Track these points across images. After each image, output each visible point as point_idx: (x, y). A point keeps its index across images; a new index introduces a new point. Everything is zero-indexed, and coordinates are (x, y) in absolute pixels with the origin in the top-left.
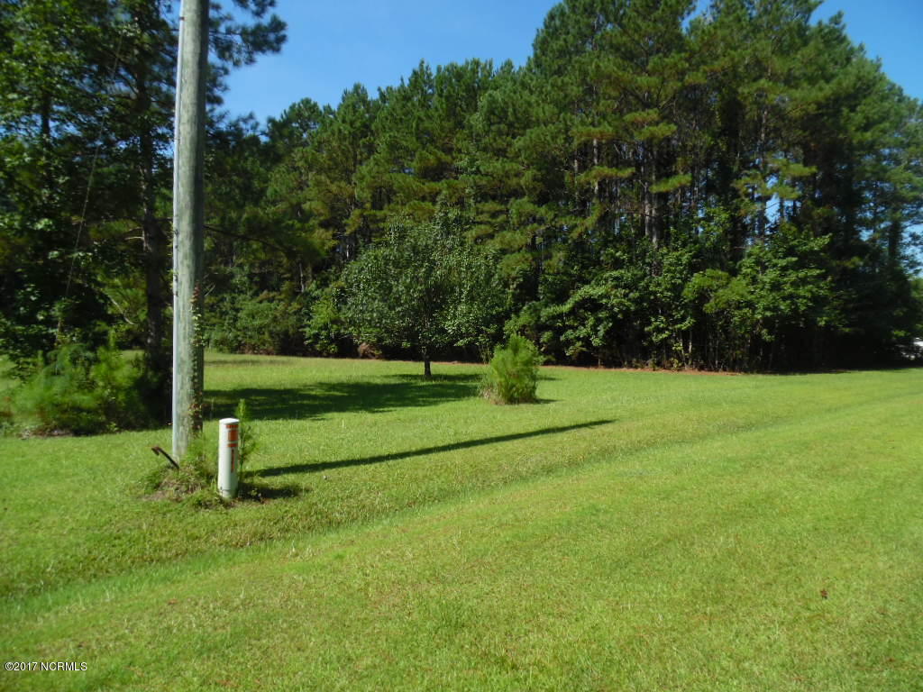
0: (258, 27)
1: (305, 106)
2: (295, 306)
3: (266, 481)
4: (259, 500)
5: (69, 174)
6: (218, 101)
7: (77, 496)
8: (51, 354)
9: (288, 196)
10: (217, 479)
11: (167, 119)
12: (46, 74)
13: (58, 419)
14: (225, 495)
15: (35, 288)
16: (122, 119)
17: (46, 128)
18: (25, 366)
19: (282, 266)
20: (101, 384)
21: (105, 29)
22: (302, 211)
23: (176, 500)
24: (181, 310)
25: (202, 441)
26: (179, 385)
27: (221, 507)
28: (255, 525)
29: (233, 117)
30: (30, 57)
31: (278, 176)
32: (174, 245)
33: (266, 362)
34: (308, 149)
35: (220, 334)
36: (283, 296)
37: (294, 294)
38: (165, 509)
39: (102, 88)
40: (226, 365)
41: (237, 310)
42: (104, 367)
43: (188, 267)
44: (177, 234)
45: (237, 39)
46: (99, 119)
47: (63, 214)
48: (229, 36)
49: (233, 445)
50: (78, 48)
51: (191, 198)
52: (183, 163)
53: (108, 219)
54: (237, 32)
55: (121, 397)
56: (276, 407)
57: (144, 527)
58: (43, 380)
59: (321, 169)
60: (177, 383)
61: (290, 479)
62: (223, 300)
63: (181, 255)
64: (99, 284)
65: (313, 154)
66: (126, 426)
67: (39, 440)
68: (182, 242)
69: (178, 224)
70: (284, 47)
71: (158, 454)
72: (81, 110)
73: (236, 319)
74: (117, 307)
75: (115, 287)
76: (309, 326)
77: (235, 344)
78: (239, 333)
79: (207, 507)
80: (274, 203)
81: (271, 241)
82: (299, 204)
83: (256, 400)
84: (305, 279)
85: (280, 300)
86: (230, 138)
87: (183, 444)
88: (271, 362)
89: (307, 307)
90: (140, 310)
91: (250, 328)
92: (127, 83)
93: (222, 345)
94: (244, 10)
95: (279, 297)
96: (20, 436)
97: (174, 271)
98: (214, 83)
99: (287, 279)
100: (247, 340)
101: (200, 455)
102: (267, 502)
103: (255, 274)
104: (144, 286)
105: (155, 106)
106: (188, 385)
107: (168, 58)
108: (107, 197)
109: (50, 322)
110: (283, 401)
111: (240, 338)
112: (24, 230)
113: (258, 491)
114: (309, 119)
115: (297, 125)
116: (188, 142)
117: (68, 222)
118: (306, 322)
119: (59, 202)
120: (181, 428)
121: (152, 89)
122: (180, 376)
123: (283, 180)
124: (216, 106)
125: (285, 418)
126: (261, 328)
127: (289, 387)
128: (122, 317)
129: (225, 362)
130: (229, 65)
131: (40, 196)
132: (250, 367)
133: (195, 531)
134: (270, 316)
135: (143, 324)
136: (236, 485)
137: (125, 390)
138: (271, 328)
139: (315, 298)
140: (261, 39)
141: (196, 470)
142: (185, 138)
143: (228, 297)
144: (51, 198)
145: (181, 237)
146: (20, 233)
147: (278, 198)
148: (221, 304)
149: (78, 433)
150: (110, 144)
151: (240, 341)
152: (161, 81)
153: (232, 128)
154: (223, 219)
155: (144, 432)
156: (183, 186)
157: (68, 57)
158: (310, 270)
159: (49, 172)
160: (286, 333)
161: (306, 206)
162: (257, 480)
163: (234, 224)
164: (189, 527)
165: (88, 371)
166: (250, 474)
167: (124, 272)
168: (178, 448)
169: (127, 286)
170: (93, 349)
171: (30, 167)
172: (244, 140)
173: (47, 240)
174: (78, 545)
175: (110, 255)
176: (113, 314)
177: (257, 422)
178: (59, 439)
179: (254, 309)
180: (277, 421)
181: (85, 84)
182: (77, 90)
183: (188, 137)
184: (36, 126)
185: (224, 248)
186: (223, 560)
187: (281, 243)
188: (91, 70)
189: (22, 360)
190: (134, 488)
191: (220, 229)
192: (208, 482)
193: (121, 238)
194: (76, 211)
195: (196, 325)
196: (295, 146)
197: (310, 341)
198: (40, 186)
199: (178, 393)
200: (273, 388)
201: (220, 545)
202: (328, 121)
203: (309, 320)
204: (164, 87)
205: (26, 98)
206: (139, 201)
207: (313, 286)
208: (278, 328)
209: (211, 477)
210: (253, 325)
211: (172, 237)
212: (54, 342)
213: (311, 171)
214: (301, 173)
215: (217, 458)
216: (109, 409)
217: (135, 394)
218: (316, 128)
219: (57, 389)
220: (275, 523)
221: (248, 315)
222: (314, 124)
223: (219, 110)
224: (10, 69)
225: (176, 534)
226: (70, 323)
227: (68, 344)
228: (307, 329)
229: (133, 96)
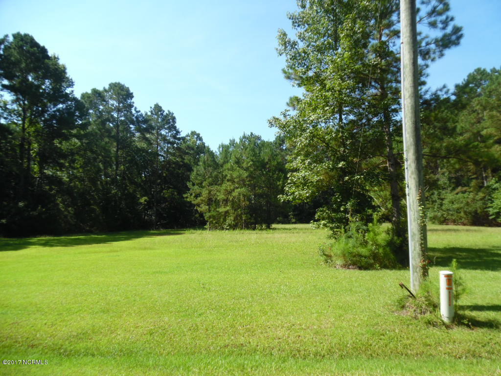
0: (445, 36)
1: (477, 73)
2: (481, 195)
3: (474, 314)
4: (470, 328)
5: (352, 139)
6: (424, 83)
7: (361, 305)
8: (347, 227)
9: (471, 129)
10: (440, 309)
11: (396, 101)
12: (339, 95)
13: (352, 260)
14: (446, 320)
15: (339, 196)
16: (374, 106)
17: (341, 119)
18: (337, 233)
19: (470, 171)
20: (371, 243)
21: (364, 65)
22: (481, 136)
23: (415, 318)
24: (412, 204)
25: (429, 283)
26: (413, 248)
27: (444, 328)
28: (468, 344)
29: (433, 90)
30: (333, 89)
31: (463, 118)
32: (406, 167)
33: (463, 230)
34: (482, 97)
35: (432, 213)
36: (471, 189)
37: (480, 187)
38: (408, 322)
39: (365, 94)
40: (438, 232)
41: (442, 199)
42: (372, 233)
43: (414, 178)
44: (407, 161)
45: (433, 46)
46: (364, 109)
47: (350, 158)
48: (428, 46)
49: (449, 289)
50: (353, 78)
51: (413, 139)
52: (408, 121)
53: (370, 158)
54: (432, 42)
55: (381, 250)
56: (474, 261)
57: (397, 331)
58: (344, 240)
59: (492, 108)
60: (411, 246)
61: (491, 315)
62: (433, 194)
63: (410, 172)
64: (368, 191)
65: (486, 100)
66: (384, 267)
67: (344, 270)
68: (410, 165)
69: (407, 155)
70: (462, 41)
71: (402, 288)
72: (355, 107)
73: (441, 205)
74: (377, 202)
75: (375, 191)
76: (492, 207)
77: (442, 219)
78: (444, 213)
79: (434, 326)
80: (461, 134)
81: (463, 157)
82: (479, 132)
83: (460, 255)
84: (487, 177)
85: (470, 192)
86: (432, 102)
87: (417, 283)
88: (467, 230)
89: (490, 195)
90: (388, 202)
91: (451, 209)
92: (376, 88)
93: (434, 219)
94: (435, 29)
95: (469, 190)
96: (335, 267)
97: (406, 182)
98: (421, 74)
99: (473, 178)
100: (450, 217)
101: (428, 292)
102: (475, 329)
103: (453, 178)
104: (390, 190)
105: (390, 95)
106: (418, 248)
107: (395, 69)
108: (369, 147)
109: (346, 211)
110: (480, 257)
111: (445, 216)
112: (334, 168)
113: (469, 321)
114: (481, 80)
115: (473, 85)
116: (410, 108)
117: (352, 161)
118: (490, 205)
119: (348, 153)
120: (416, 274)
121: (388, 88)
122: (413, 243)
123: (467, 119)
124: (422, 87)
125: (482, 269)
126: (458, 209)
127: (482, 247)
128: (379, 207)
129: (436, 230)
130: (429, 62)
131: (339, 151)
132: (453, 233)
133: (428, 341)
134: (464, 202)
135: (390, 210)
136: (453, 315)
137: (383, 247)
138: (465, 209)
139: (495, 189)
140: (447, 41)
141: (426, 301)
142: (408, 107)
143: (436, 192)
144: (344, 151)
145: (409, 162)
146: (332, 170)
147: (464, 131)
148: (432, 196)
149: (361, 268)
150: (369, 120)
151: (445, 218)
152: (392, 82)
153: (434, 96)
154: (432, 148)
155: (394, 271)
156: (408, 133)
157: (348, 83)
158: (489, 171)
159: (343, 139)
160: (476, 212)
161: (484, 132)
162: (467, 313)
163: (438, 150)
164: (424, 337)
165: (364, 236)
166: (462, 308)
167: (379, 184)
168: (414, 285)
169: (381, 190)
170: (366, 225)
171: (335, 139)
172: (441, 101)
173: (344, 172)
174: (363, 334)
175: (371, 176)
176: (374, 205)
177: (462, 271)
178: (352, 271)
179: (452, 198)
180: (477, 271)
181: (356, 94)
182: (353, 98)
183: (410, 105)
184: (337, 119)
185: (432, 165)
186: (447, 366)
187: (470, 157)
188: (358, 87)
189: (335, 230)
190: (390, 305)
191: (430, 154)
192: (434, 310)
193: (377, 166)
194: (355, 156)
195: (421, 212)
196: (473, 98)
197: (493, 217)
198: (339, 147)
199: (413, 252)
200: (470, 247)
201: (445, 354)
202: (494, 77)
203: (491, 203)
204: (394, 85)
205: (332, 108)
206: (384, 146)
207: (493, 181)
208: (470, 209)
209: (436, 306)
210: (453, 208)
211: (403, 163)
212: (348, 221)
213: (485, 110)
214: (478, 114)
215: (439, 295)
216: (375, 256)
217: (388, 249)
218: (486, 84)
219: (350, 245)
220: (483, 346)
221: (450, 202)
222: (485, 82)
223: (424, 88)
224: (325, 96)
225: (415, 340)
226: (356, 212)
227: (355, 223)
228: (490, 209)
229: (379, 94)
